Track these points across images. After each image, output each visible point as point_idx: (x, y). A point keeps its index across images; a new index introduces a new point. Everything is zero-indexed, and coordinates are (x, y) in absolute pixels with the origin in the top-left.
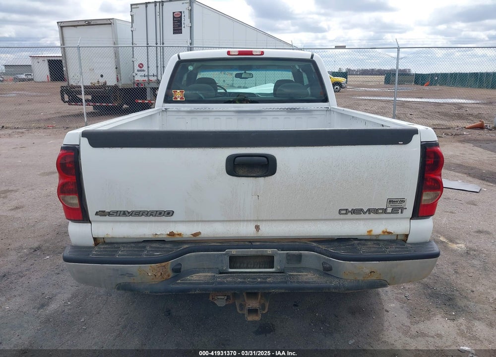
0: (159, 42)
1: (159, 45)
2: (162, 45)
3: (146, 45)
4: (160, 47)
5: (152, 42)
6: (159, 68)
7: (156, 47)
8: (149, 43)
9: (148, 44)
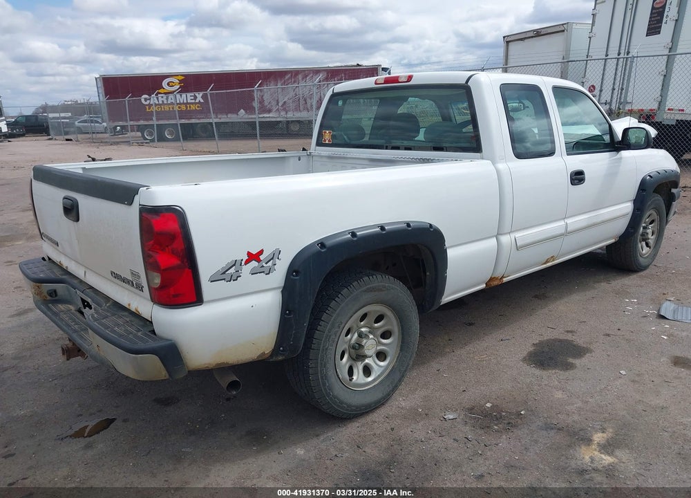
0: (622, 52)
1: (622, 56)
2: (626, 56)
3: (604, 57)
4: (624, 58)
5: (613, 53)
6: (616, 91)
7: (618, 59)
8: (609, 53)
9: (607, 55)
